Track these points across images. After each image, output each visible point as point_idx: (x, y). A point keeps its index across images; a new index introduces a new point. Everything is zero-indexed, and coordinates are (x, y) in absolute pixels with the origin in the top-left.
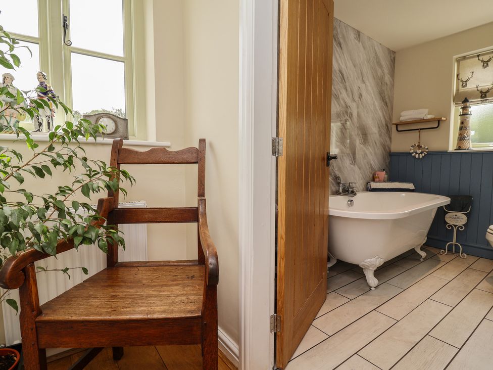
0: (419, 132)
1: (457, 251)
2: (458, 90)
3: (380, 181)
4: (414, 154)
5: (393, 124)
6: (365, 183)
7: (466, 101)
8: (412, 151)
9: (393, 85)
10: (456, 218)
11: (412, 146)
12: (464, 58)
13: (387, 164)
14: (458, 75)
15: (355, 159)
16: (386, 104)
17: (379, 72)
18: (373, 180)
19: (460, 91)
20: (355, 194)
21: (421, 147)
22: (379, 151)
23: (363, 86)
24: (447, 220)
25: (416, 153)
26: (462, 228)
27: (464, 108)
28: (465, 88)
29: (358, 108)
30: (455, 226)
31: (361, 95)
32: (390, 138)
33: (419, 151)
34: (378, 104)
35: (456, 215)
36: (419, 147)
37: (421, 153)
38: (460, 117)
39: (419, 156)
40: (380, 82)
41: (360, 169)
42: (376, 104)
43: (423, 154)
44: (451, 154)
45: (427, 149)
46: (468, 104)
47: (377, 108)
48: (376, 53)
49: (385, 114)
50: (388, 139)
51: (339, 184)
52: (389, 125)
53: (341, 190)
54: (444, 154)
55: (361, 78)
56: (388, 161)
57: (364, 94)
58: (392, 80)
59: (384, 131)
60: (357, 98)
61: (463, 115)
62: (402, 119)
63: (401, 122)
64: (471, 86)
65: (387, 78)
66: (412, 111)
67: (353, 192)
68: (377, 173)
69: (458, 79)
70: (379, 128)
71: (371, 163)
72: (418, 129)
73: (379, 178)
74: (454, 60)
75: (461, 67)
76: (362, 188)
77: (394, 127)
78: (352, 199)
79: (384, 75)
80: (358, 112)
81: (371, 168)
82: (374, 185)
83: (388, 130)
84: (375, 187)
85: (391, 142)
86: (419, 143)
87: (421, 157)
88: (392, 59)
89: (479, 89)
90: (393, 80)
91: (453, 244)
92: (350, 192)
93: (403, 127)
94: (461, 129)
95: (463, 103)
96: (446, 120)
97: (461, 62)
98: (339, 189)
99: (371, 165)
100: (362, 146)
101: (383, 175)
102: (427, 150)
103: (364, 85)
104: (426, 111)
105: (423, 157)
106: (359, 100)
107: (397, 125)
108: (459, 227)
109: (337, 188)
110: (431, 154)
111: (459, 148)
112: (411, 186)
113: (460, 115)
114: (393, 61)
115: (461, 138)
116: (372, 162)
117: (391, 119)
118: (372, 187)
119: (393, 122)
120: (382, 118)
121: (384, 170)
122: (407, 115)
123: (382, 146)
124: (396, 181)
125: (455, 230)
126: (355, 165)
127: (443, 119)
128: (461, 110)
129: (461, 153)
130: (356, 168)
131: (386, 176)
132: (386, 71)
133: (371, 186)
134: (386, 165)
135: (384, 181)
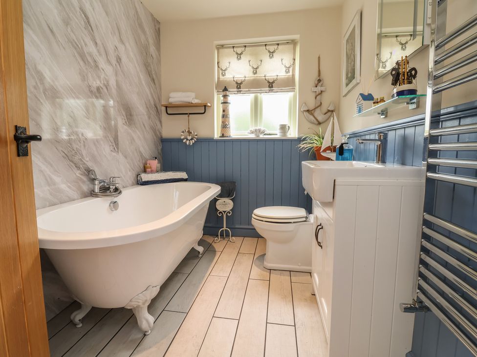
0: (188, 116)
1: (228, 235)
2: (219, 78)
3: (152, 172)
4: (185, 140)
5: (162, 105)
6: (135, 176)
7: (225, 89)
8: (182, 137)
9: (159, 61)
10: (225, 204)
11: (183, 132)
12: (222, 46)
13: (160, 151)
14: (218, 63)
15: (117, 144)
16: (153, 80)
17: (143, 38)
18: (145, 171)
19: (220, 79)
20: (120, 192)
21: (191, 133)
22: (149, 136)
23: (121, 48)
24: (218, 207)
25: (187, 140)
26: (230, 213)
27: (225, 96)
28: (224, 77)
29: (116, 75)
30: (225, 212)
31: (120, 59)
32: (161, 122)
33: (189, 138)
34: (143, 77)
35: (224, 202)
36: (189, 133)
37: (192, 139)
38: (221, 105)
39: (190, 143)
40: (144, 51)
41: (126, 157)
42: (142, 77)
43: (193, 141)
44: (217, 141)
45: (196, 135)
46: (228, 93)
47: (143, 82)
48: (137, 12)
49: (152, 92)
50: (158, 123)
51: (93, 180)
52: (158, 107)
53: (97, 190)
54: (210, 141)
55: (117, 34)
56: (160, 148)
57: (124, 59)
58: (157, 54)
59: (153, 112)
60: (114, 62)
61: (224, 103)
62: (171, 100)
63: (170, 103)
64: (229, 76)
65: (152, 49)
66: (180, 93)
67: (116, 190)
68: (148, 162)
69: (219, 67)
70: (147, 107)
71: (140, 149)
72: (187, 114)
73: (151, 168)
74: (214, 47)
75: (220, 55)
76: (131, 182)
77: (164, 109)
78: (115, 199)
79: (149, 44)
80: (117, 81)
81: (141, 156)
82: (145, 177)
83: (158, 112)
84: (146, 180)
85: (162, 126)
86: (189, 128)
87: (191, 144)
88: (157, 29)
89: (235, 79)
90: (160, 55)
91: (223, 230)
92: (112, 190)
93: (173, 110)
94: (223, 116)
95: (223, 91)
96: (211, 106)
97: (220, 50)
98: (94, 188)
99: (140, 152)
100: (125, 127)
101: (155, 164)
102: (196, 137)
103: (123, 46)
104: (193, 95)
105: (193, 144)
106: (117, 64)
107: (166, 107)
108: (228, 212)
109: (91, 186)
110: (200, 141)
111: (223, 136)
112: (184, 175)
113: (222, 103)
114: (158, 32)
115: (225, 126)
116: (142, 149)
117: (160, 100)
118: (143, 180)
119: (162, 104)
120: (150, 98)
121: (156, 158)
122: (177, 97)
123: (152, 129)
124: (169, 171)
125: (225, 216)
126: (118, 152)
127: (209, 104)
128: (222, 98)
129: (225, 141)
130: (120, 157)
131: (159, 165)
132: (151, 41)
133: (141, 179)
134: (159, 153)
135: (157, 172)
